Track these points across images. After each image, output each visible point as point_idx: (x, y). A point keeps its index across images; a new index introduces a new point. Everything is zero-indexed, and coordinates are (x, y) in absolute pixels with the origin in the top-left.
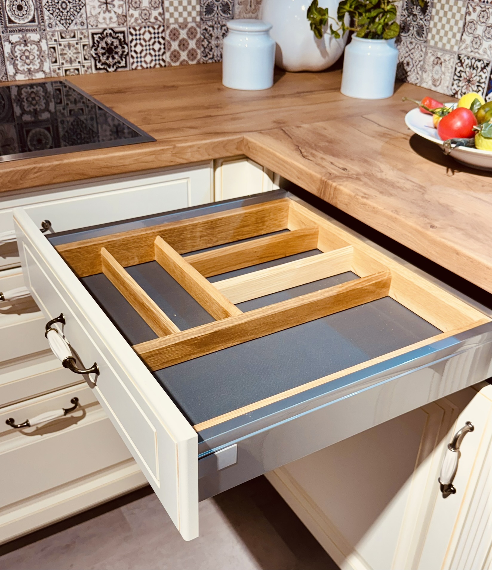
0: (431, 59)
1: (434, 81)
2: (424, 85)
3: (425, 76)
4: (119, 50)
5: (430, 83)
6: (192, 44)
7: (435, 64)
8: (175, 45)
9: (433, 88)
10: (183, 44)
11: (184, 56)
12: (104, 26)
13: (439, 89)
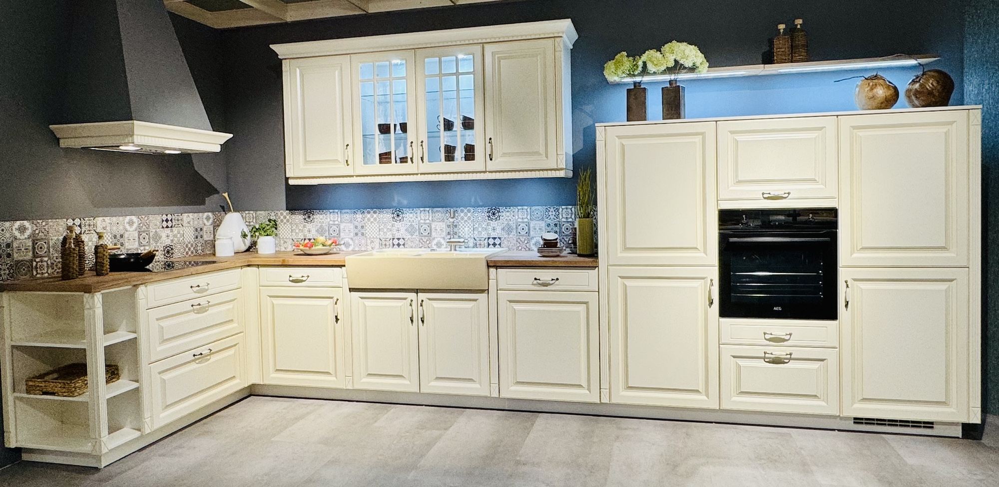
0: (282, 242)
1: (285, 248)
2: (282, 250)
3: (281, 247)
4: (171, 252)
5: (284, 249)
6: (192, 249)
7: (284, 243)
8: (187, 250)
9: (285, 250)
10: (189, 249)
11: (190, 253)
12: (167, 244)
13: (288, 250)
